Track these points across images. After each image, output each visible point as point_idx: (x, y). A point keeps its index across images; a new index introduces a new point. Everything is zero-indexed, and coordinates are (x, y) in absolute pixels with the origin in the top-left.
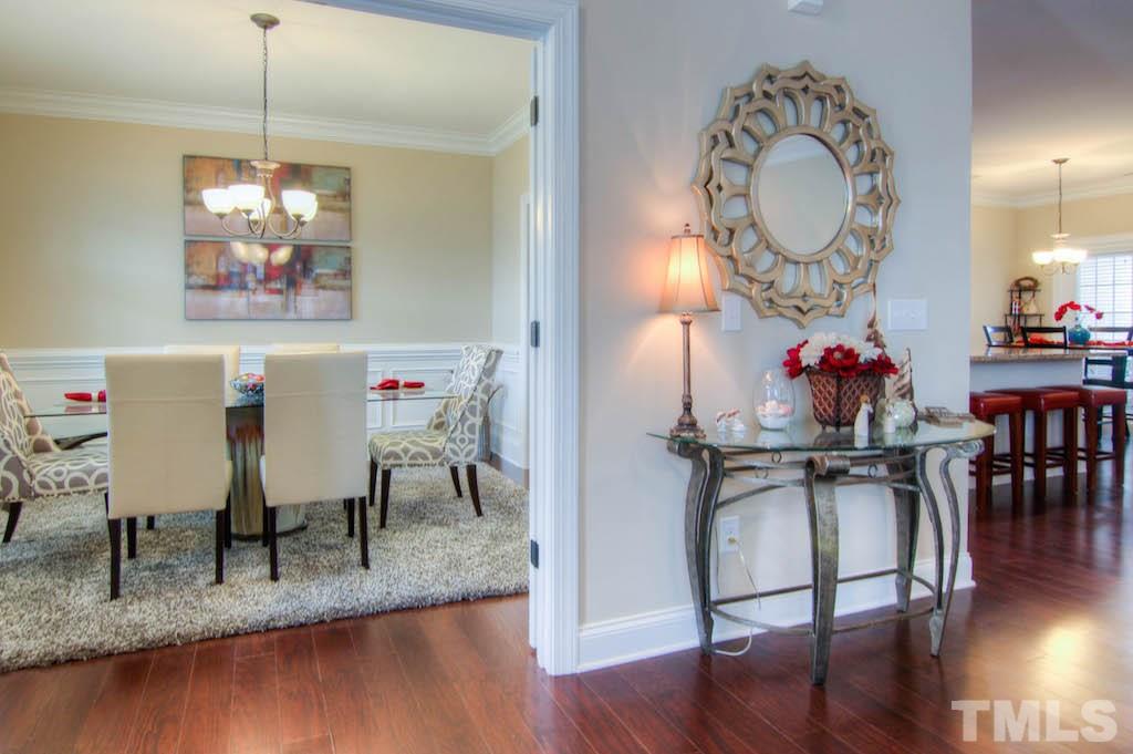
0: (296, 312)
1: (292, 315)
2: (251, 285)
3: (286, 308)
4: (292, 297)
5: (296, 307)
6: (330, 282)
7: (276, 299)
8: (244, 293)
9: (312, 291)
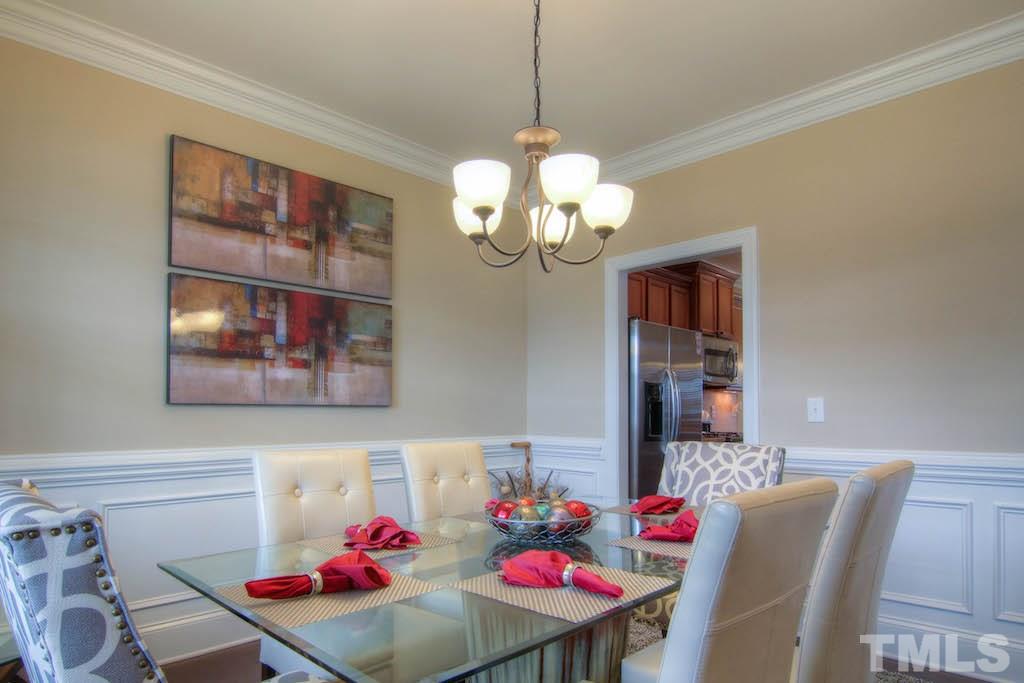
0: (326, 394)
1: (320, 399)
2: (269, 353)
3: (313, 389)
4: (322, 372)
5: (326, 389)
6: (368, 354)
7: (302, 375)
8: (258, 365)
9: (347, 365)
